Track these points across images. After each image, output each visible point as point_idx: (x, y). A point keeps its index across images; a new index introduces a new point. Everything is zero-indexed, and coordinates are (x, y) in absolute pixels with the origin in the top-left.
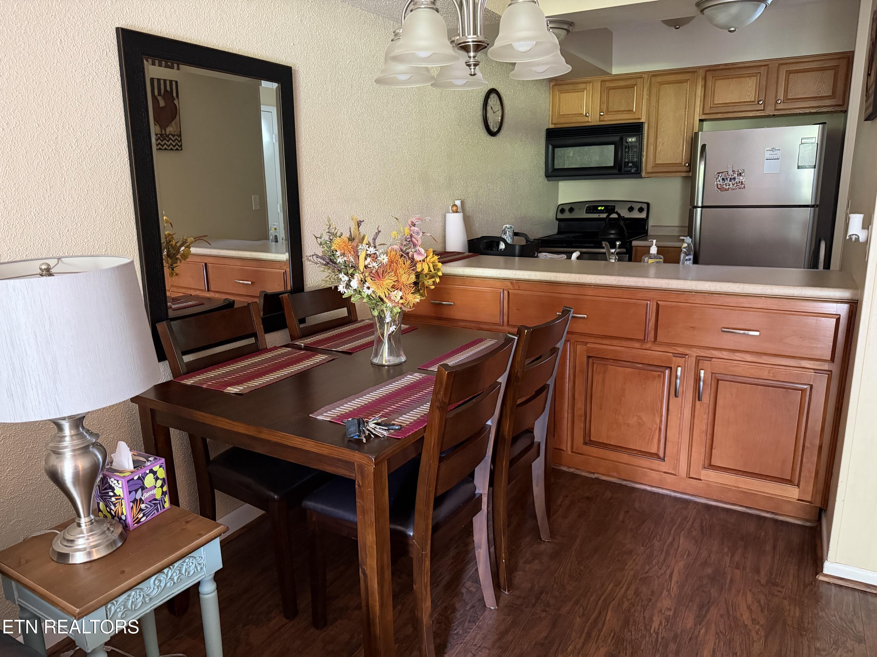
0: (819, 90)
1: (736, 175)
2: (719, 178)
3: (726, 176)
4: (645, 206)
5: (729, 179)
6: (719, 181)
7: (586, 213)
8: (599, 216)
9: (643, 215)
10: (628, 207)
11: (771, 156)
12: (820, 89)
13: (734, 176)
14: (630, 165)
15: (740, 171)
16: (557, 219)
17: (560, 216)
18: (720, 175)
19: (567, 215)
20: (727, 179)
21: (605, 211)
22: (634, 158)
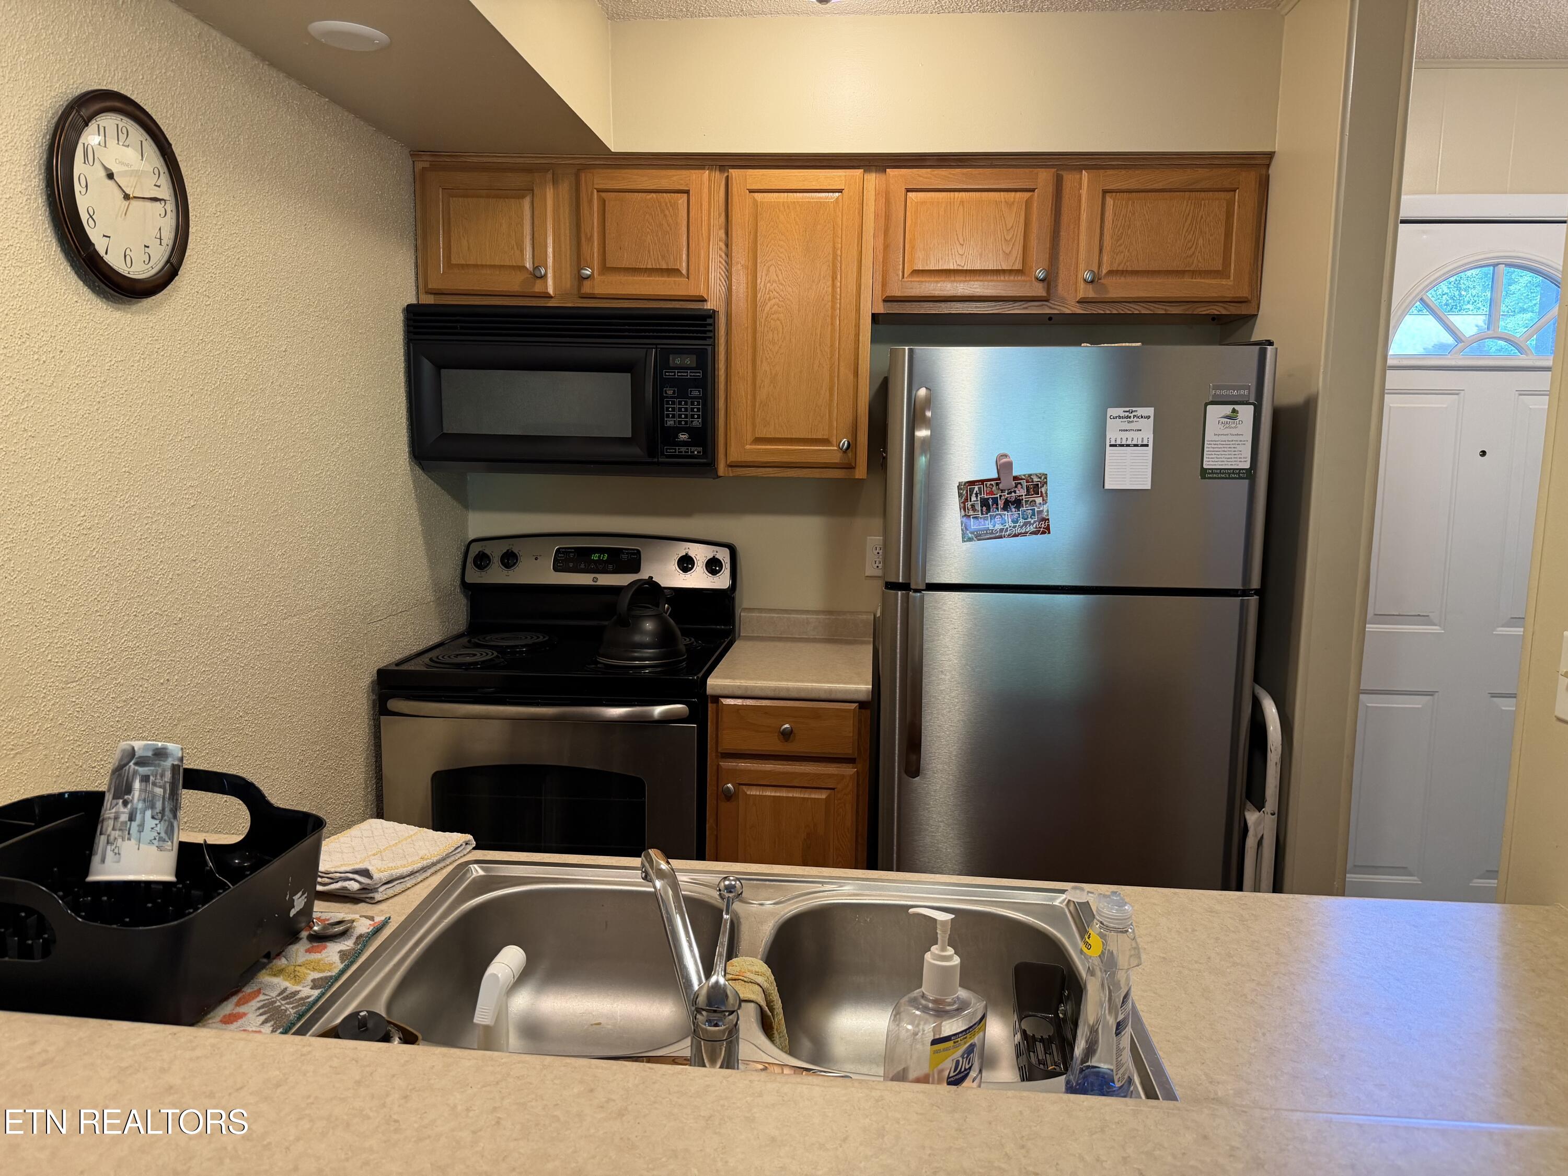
0: (1190, 252)
1: (1021, 492)
2: (974, 498)
3: (992, 493)
4: (723, 555)
5: (1001, 503)
6: (973, 506)
7: (556, 569)
8: (595, 580)
9: (722, 581)
10: (677, 558)
11: (1125, 435)
12: (1193, 249)
13: (1018, 493)
14: (683, 437)
15: (1036, 479)
16: (465, 585)
17: (474, 576)
18: (976, 488)
19: (497, 575)
20: (995, 501)
21: (610, 567)
22: (692, 416)
